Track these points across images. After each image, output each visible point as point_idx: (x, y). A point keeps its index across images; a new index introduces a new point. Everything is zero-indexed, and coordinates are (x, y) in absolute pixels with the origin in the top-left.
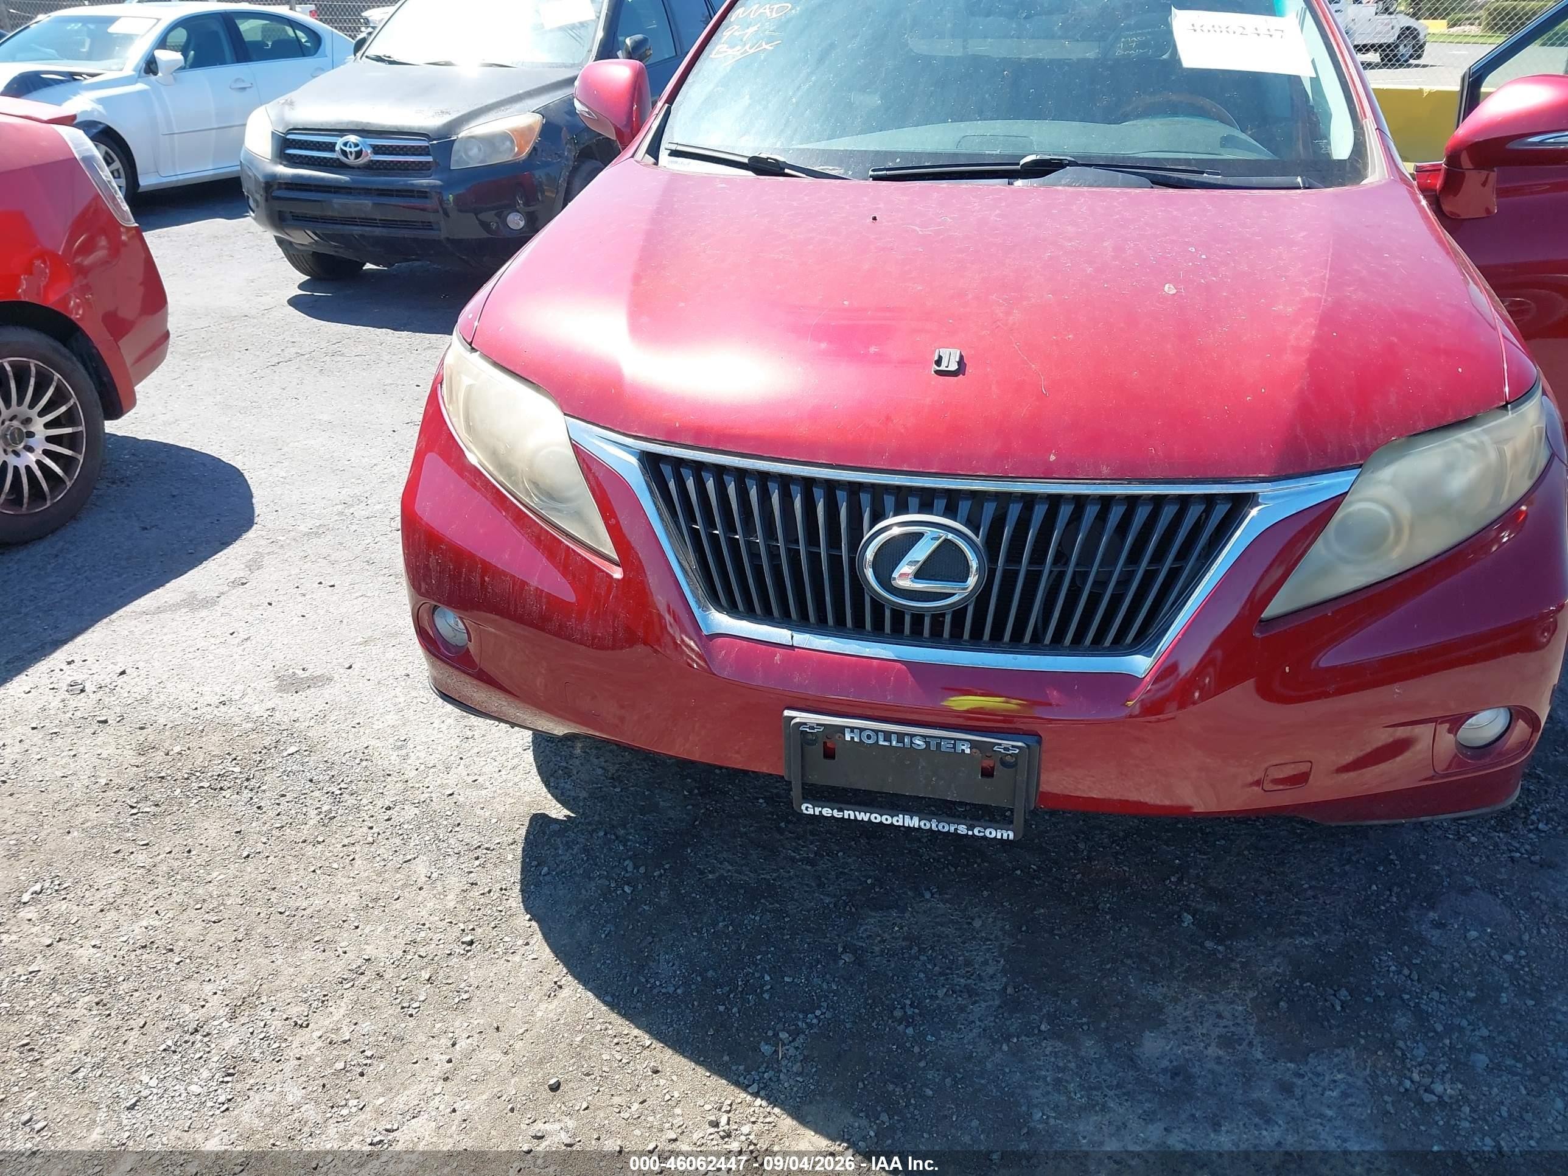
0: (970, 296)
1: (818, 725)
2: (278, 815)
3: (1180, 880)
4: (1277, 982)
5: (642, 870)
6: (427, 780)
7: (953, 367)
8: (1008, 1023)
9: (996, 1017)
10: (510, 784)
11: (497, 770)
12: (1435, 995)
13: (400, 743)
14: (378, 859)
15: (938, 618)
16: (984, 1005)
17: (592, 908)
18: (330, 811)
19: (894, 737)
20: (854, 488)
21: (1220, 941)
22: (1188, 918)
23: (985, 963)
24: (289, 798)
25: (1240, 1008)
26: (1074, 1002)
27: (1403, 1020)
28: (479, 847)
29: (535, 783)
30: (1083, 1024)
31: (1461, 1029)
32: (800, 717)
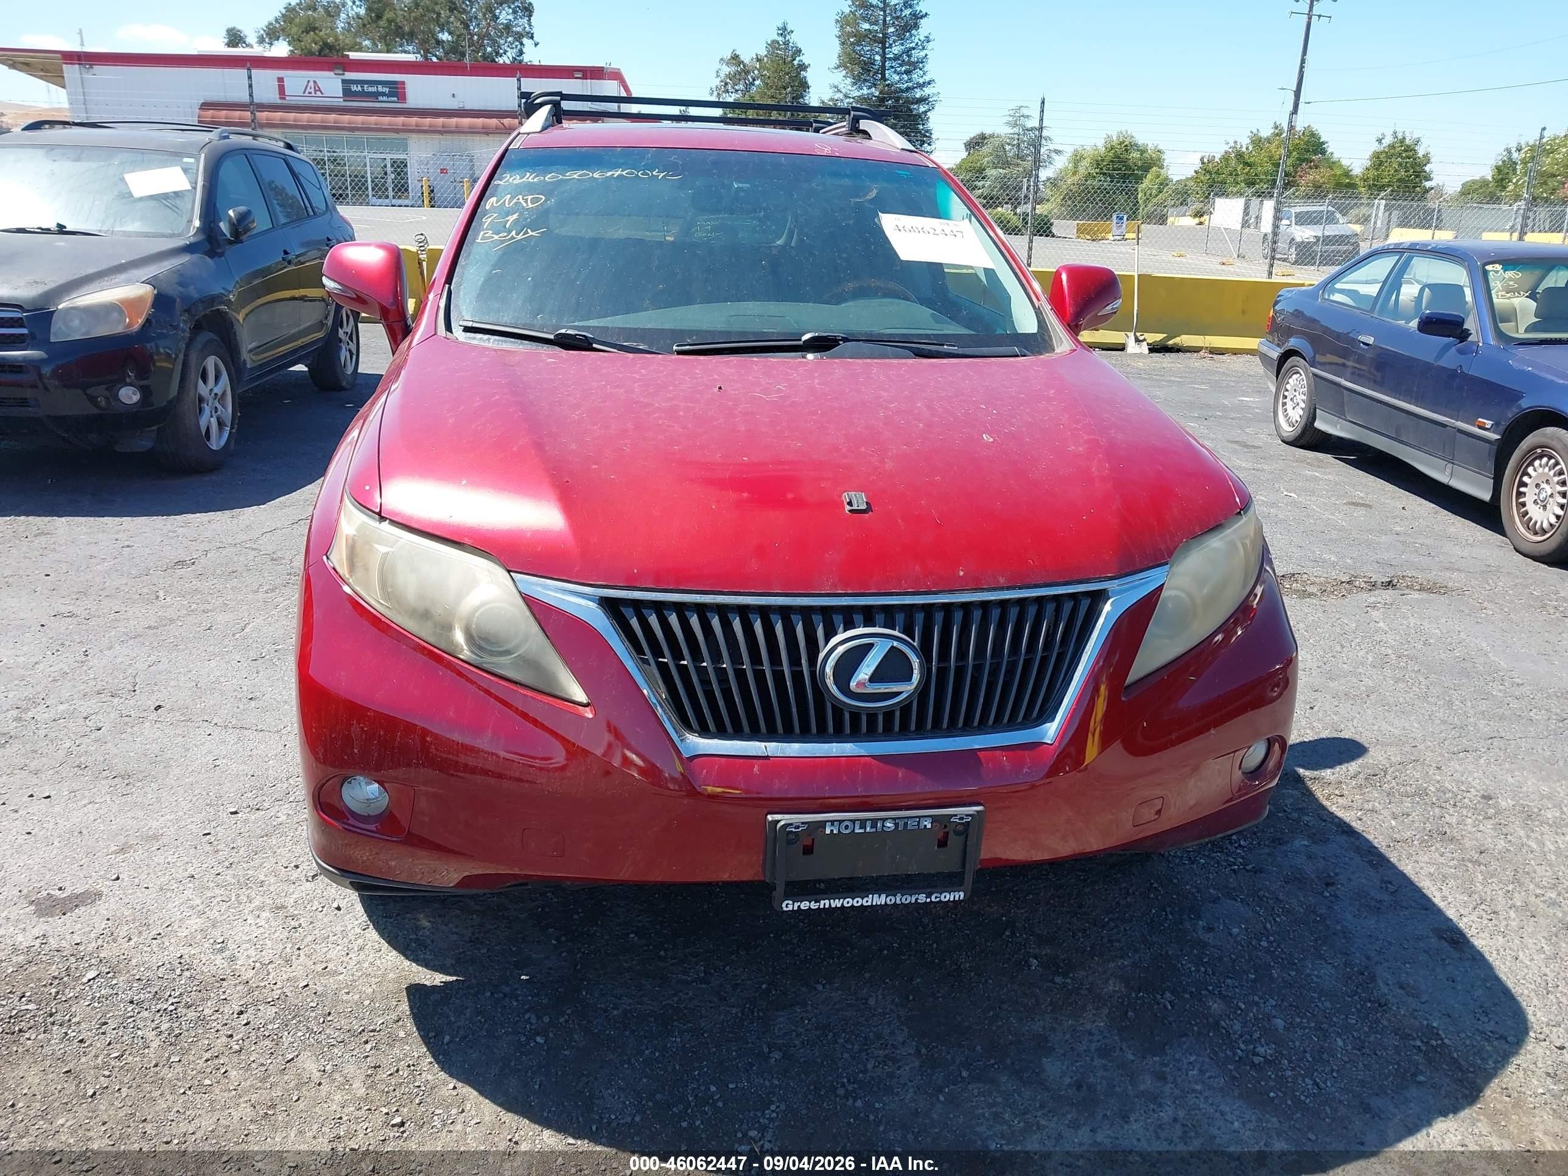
0: (844, 450)
1: (802, 823)
2: (109, 1044)
3: (1013, 934)
4: (1118, 998)
5: (546, 1019)
6: (271, 977)
7: (864, 507)
8: (934, 1078)
9: (922, 1075)
10: (366, 965)
11: (344, 953)
12: (1229, 981)
13: (219, 946)
14: (254, 1065)
15: (889, 714)
16: (907, 1068)
17: (512, 1064)
18: (171, 1029)
19: (869, 824)
20: (806, 612)
21: (1065, 975)
22: (1034, 962)
23: (892, 1033)
24: (112, 1024)
25: (1102, 1024)
26: (979, 1048)
27: (1216, 1005)
28: (363, 1030)
29: (392, 958)
30: (994, 1064)
31: (1257, 1004)
32: (784, 819)
